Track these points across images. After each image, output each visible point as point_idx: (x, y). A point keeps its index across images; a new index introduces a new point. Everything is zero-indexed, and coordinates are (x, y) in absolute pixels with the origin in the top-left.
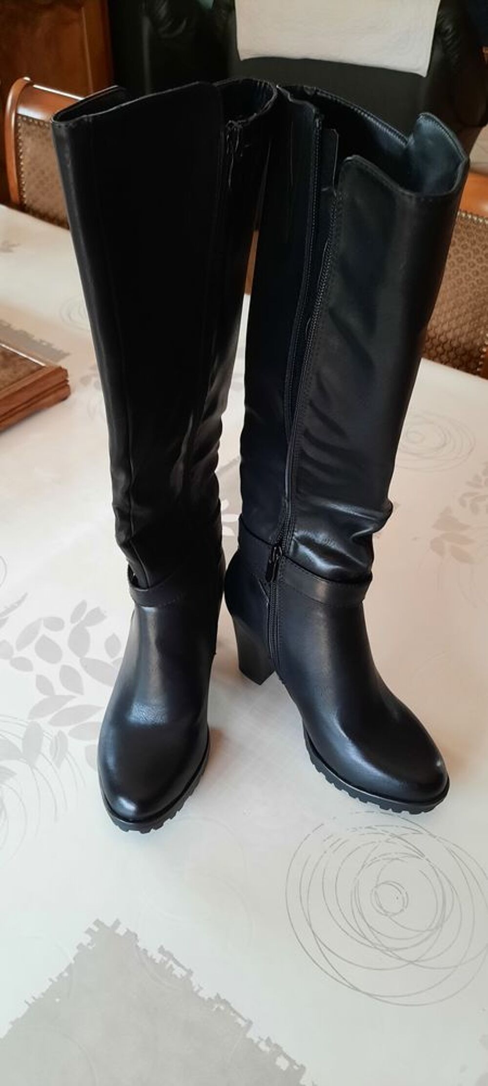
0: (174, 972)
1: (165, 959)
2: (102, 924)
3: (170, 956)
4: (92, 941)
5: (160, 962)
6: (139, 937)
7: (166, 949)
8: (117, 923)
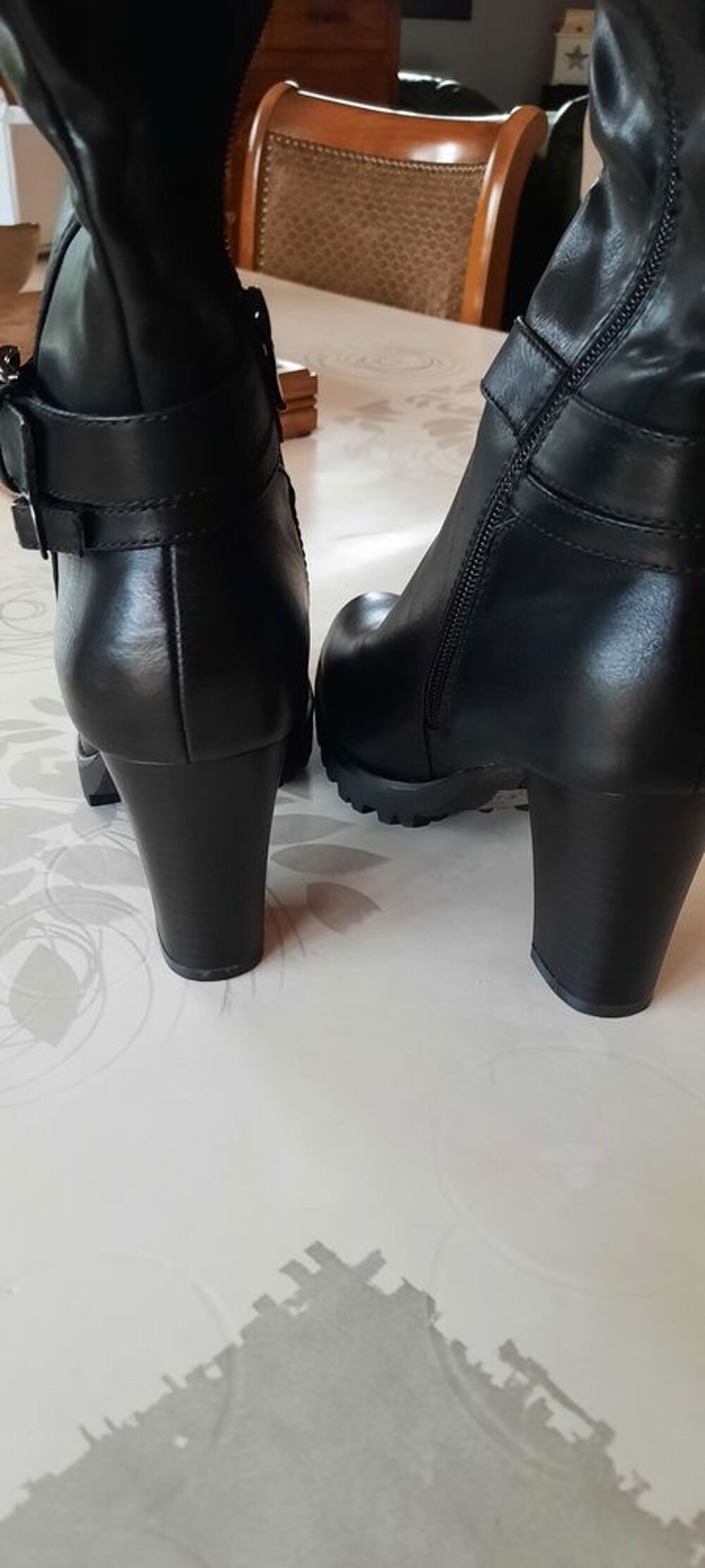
0: (550, 1424)
1: (522, 1378)
2: (332, 1255)
3: (539, 1374)
4: (299, 1293)
5: (507, 1383)
6: (439, 1307)
7: (524, 1352)
8: (375, 1262)
